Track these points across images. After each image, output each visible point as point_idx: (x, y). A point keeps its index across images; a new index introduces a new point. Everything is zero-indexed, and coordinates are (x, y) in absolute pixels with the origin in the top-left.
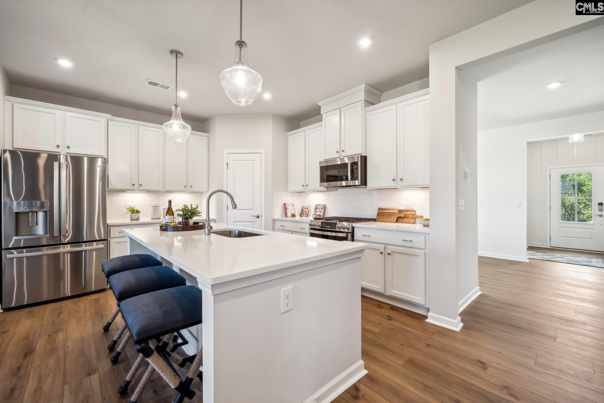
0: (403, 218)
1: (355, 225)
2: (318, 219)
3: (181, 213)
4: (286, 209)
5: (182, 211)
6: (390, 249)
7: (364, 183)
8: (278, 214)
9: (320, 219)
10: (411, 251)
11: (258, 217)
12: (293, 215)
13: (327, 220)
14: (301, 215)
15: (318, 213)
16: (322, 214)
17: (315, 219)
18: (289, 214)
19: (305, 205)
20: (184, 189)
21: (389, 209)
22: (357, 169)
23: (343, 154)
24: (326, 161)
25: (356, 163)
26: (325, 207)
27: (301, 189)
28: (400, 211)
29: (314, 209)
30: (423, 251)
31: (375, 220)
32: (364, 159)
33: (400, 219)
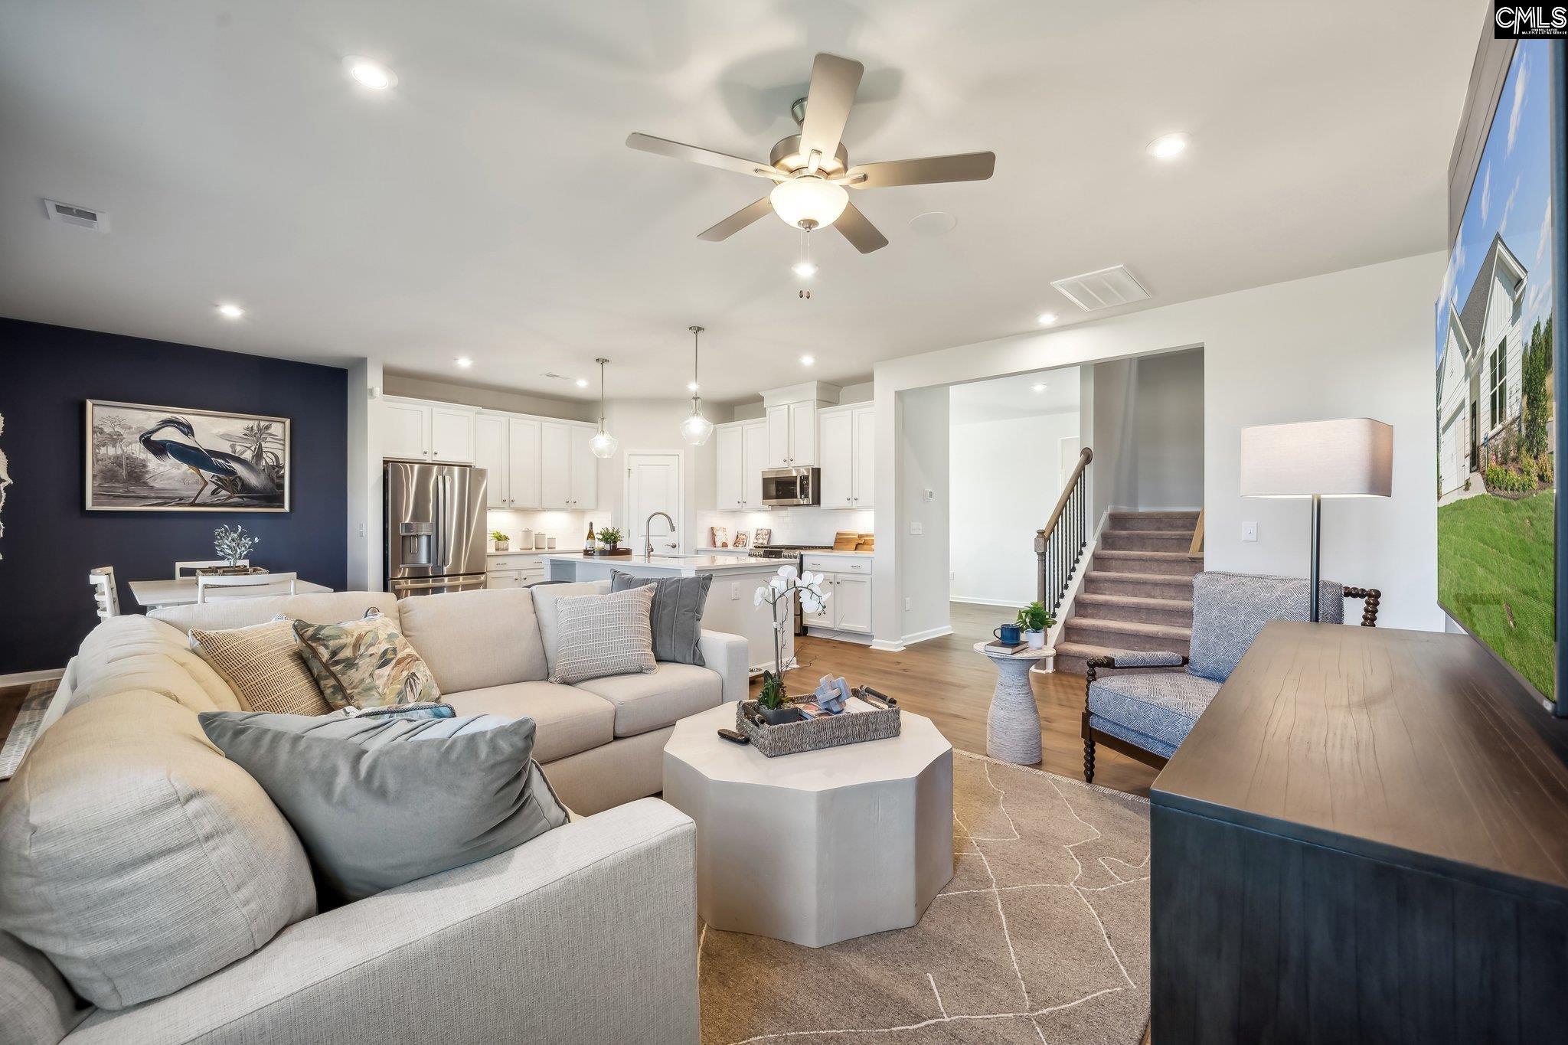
0: (864, 544)
1: (803, 552)
2: (759, 547)
3: (601, 537)
4: (713, 535)
5: (603, 535)
6: (839, 578)
7: (817, 501)
8: (703, 542)
9: (762, 547)
10: (860, 578)
11: (674, 547)
12: (725, 545)
13: (772, 548)
14: (735, 544)
15: (760, 541)
16: (765, 542)
17: (756, 547)
18: (719, 544)
19: (742, 530)
20: (564, 506)
21: (849, 534)
22: (808, 484)
23: (792, 464)
24: (771, 471)
25: (806, 478)
26: (770, 533)
27: (737, 507)
28: (860, 536)
29: (754, 536)
30: (869, 577)
31: (831, 548)
32: (817, 472)
33: (859, 546)
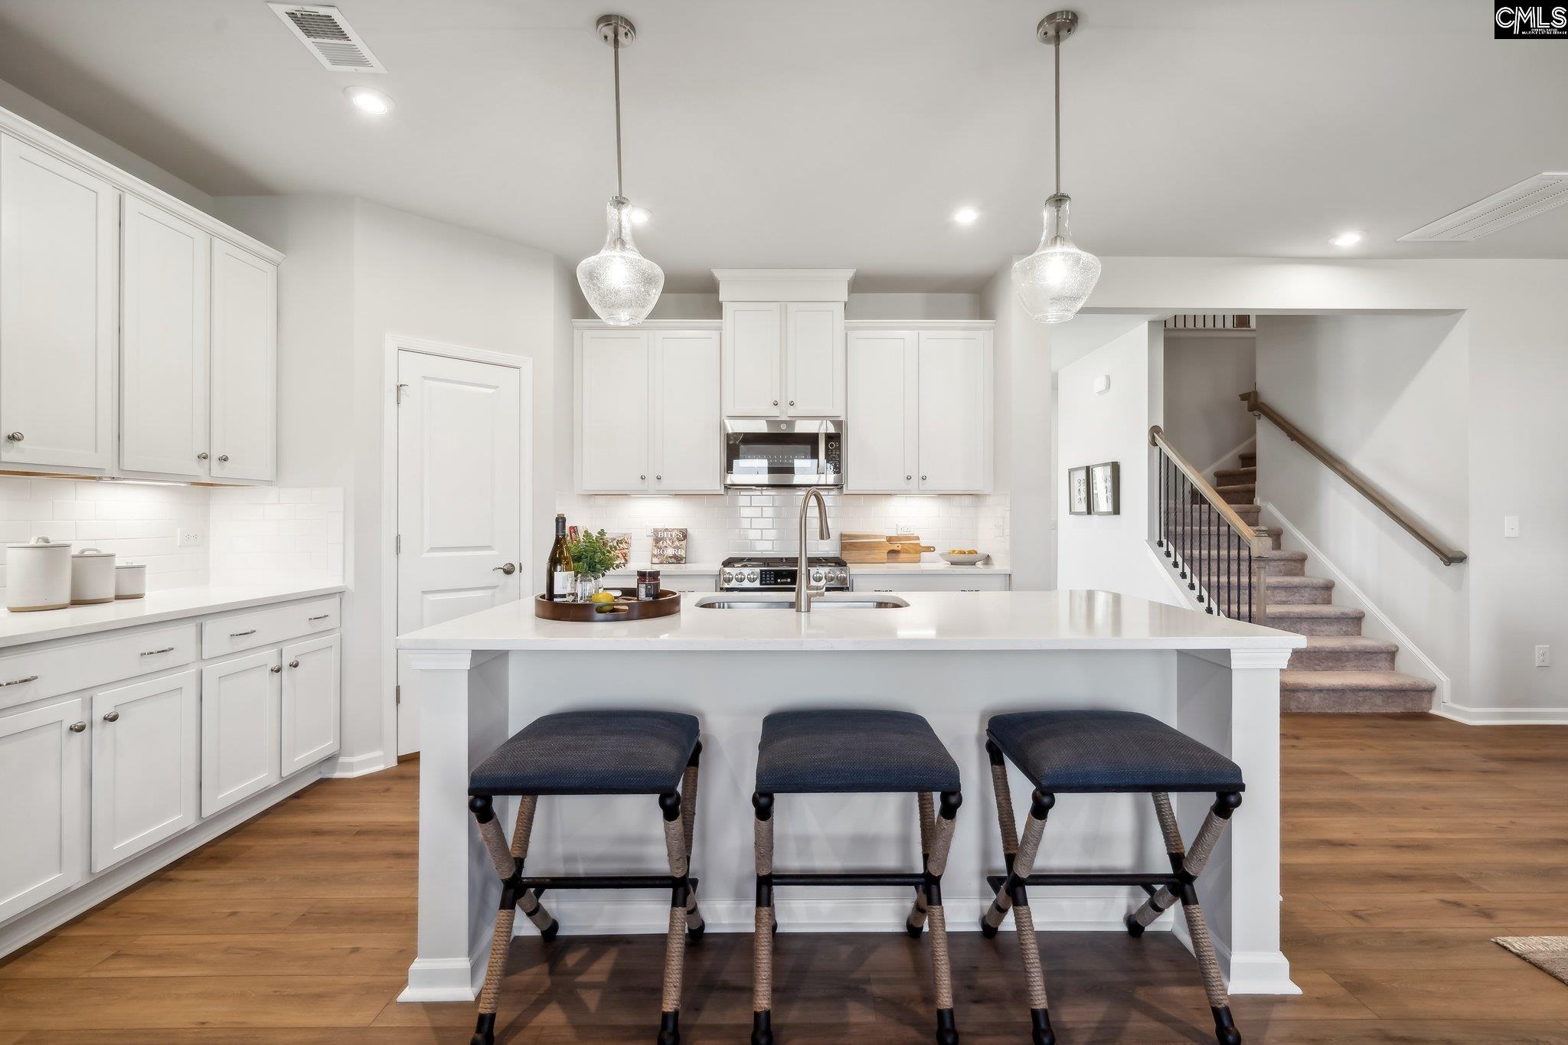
0: (900, 551)
11: (508, 571)
15: (670, 552)
16: (683, 553)
21: (868, 537)
22: (838, 449)
25: (835, 437)
26: (685, 536)
28: (890, 539)
33: (896, 556)
